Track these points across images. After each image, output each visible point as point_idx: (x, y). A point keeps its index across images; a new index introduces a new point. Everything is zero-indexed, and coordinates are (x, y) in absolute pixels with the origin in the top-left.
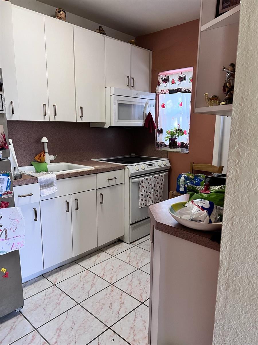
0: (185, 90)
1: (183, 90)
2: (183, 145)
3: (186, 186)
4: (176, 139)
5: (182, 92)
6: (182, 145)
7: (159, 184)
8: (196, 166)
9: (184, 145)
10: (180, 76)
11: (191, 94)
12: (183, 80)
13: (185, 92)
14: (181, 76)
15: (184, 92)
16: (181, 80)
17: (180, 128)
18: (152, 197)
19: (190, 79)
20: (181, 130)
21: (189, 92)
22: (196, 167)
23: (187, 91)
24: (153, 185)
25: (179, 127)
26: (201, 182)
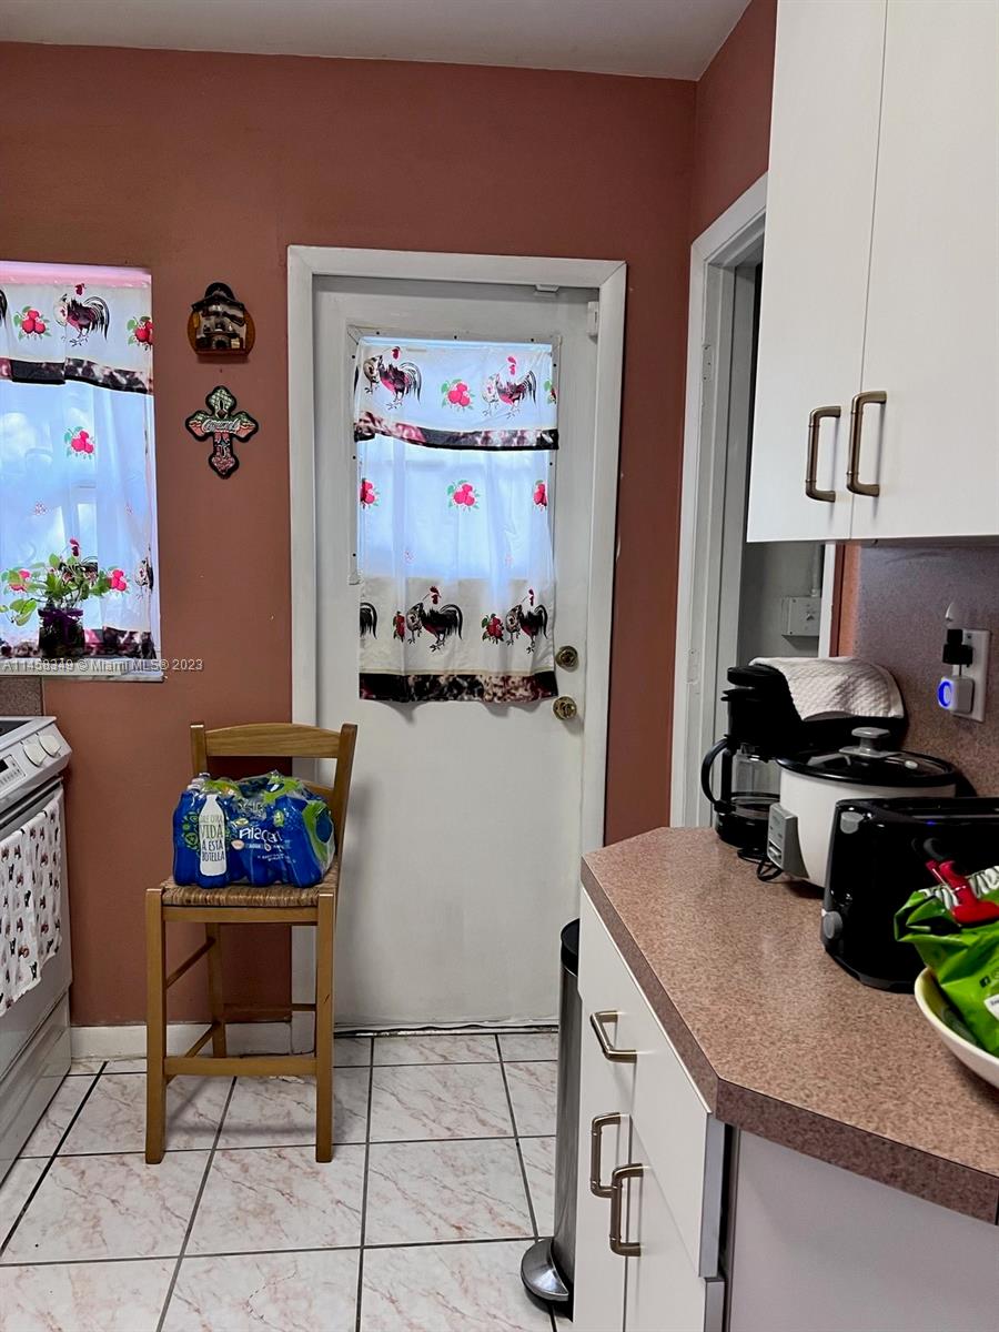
0: (111, 375)
1: (98, 372)
2: (115, 638)
3: (238, 845)
4: (79, 613)
5: (95, 383)
6: (111, 643)
7: (46, 863)
8: (221, 740)
9: (122, 640)
10: (74, 302)
11: (150, 398)
12: (95, 323)
13: (111, 383)
14: (81, 300)
15: (104, 385)
16: (84, 322)
17: (83, 558)
18: (32, 945)
19: (131, 324)
20: (91, 568)
21: (133, 385)
22: (223, 744)
23: (124, 381)
24: (27, 878)
25: (76, 553)
26: (303, 813)
